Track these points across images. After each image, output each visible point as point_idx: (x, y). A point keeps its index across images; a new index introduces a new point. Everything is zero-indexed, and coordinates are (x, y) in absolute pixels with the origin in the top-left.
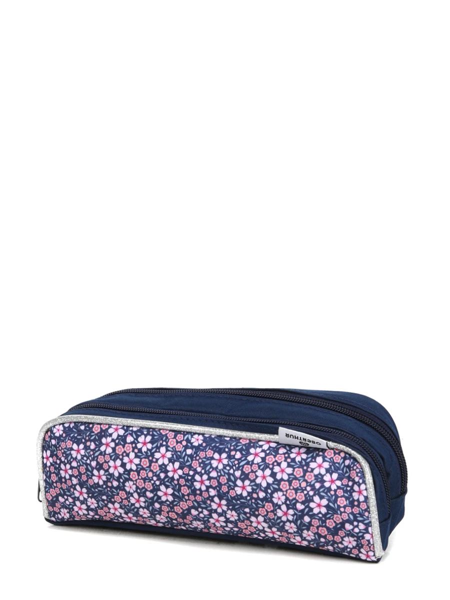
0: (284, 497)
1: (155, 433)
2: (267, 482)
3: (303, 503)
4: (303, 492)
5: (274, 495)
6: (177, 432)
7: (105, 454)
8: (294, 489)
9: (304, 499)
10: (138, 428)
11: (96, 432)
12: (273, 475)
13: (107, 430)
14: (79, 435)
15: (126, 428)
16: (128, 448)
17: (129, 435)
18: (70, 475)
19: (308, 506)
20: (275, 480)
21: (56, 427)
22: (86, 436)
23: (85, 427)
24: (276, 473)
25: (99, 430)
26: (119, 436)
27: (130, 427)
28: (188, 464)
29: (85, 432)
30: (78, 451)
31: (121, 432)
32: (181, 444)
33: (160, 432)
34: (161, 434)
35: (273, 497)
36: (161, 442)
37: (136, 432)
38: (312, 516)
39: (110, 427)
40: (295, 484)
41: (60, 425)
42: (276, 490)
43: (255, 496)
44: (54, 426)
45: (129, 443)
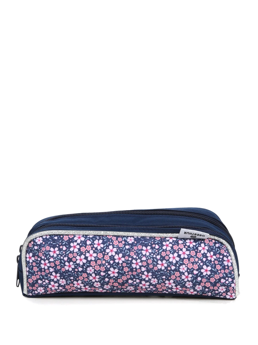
0: (186, 268)
1: (104, 238)
2: (176, 260)
3: (197, 270)
4: (197, 264)
5: (180, 267)
6: (117, 237)
7: (73, 252)
8: (191, 263)
9: (197, 268)
10: (93, 236)
11: (66, 240)
12: (179, 256)
13: (73, 238)
14: (54, 242)
15: (86, 236)
16: (89, 248)
17: (88, 240)
18: (48, 267)
19: (200, 272)
20: (181, 259)
21: (37, 238)
22: (59, 243)
23: (58, 237)
24: (181, 255)
25: (68, 239)
26: (81, 241)
27: (88, 235)
28: (128, 254)
29: (58, 240)
30: (54, 252)
31: (83, 239)
32: (122, 243)
33: (107, 237)
34: (108, 238)
35: (180, 268)
36: (109, 243)
37: (92, 238)
38: (202, 277)
39: (74, 237)
40: (192, 260)
41: (40, 237)
42: (181, 264)
43: (169, 269)
44: (36, 238)
45: (89, 245)
